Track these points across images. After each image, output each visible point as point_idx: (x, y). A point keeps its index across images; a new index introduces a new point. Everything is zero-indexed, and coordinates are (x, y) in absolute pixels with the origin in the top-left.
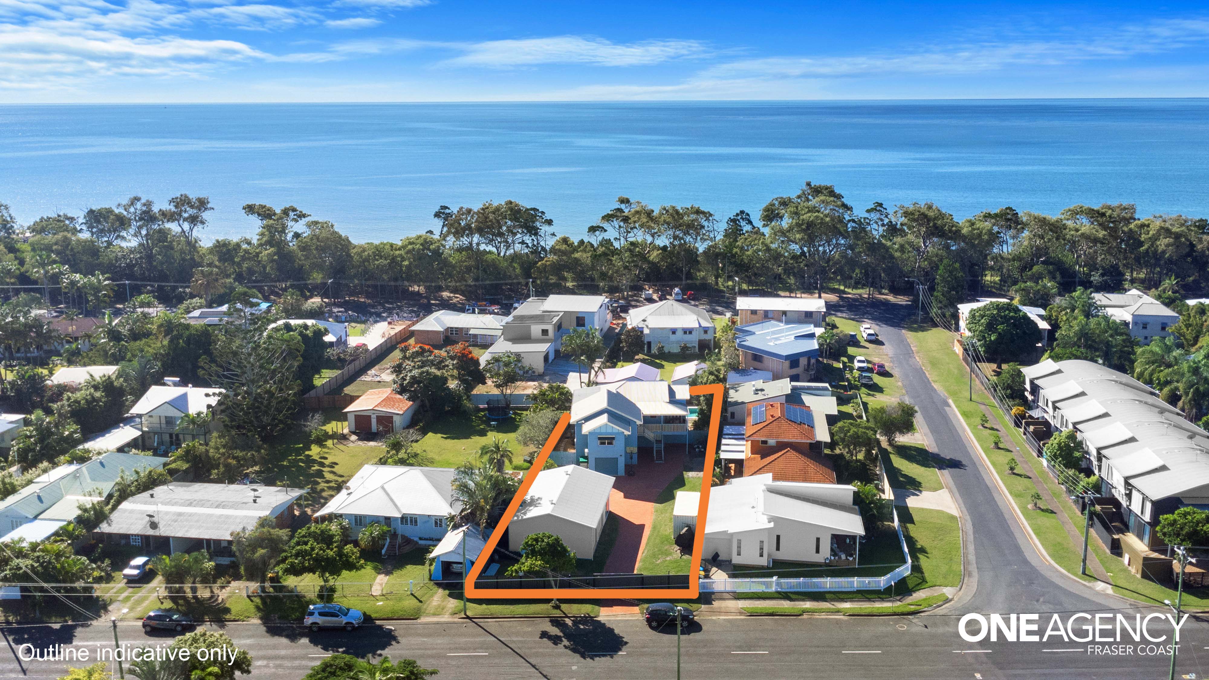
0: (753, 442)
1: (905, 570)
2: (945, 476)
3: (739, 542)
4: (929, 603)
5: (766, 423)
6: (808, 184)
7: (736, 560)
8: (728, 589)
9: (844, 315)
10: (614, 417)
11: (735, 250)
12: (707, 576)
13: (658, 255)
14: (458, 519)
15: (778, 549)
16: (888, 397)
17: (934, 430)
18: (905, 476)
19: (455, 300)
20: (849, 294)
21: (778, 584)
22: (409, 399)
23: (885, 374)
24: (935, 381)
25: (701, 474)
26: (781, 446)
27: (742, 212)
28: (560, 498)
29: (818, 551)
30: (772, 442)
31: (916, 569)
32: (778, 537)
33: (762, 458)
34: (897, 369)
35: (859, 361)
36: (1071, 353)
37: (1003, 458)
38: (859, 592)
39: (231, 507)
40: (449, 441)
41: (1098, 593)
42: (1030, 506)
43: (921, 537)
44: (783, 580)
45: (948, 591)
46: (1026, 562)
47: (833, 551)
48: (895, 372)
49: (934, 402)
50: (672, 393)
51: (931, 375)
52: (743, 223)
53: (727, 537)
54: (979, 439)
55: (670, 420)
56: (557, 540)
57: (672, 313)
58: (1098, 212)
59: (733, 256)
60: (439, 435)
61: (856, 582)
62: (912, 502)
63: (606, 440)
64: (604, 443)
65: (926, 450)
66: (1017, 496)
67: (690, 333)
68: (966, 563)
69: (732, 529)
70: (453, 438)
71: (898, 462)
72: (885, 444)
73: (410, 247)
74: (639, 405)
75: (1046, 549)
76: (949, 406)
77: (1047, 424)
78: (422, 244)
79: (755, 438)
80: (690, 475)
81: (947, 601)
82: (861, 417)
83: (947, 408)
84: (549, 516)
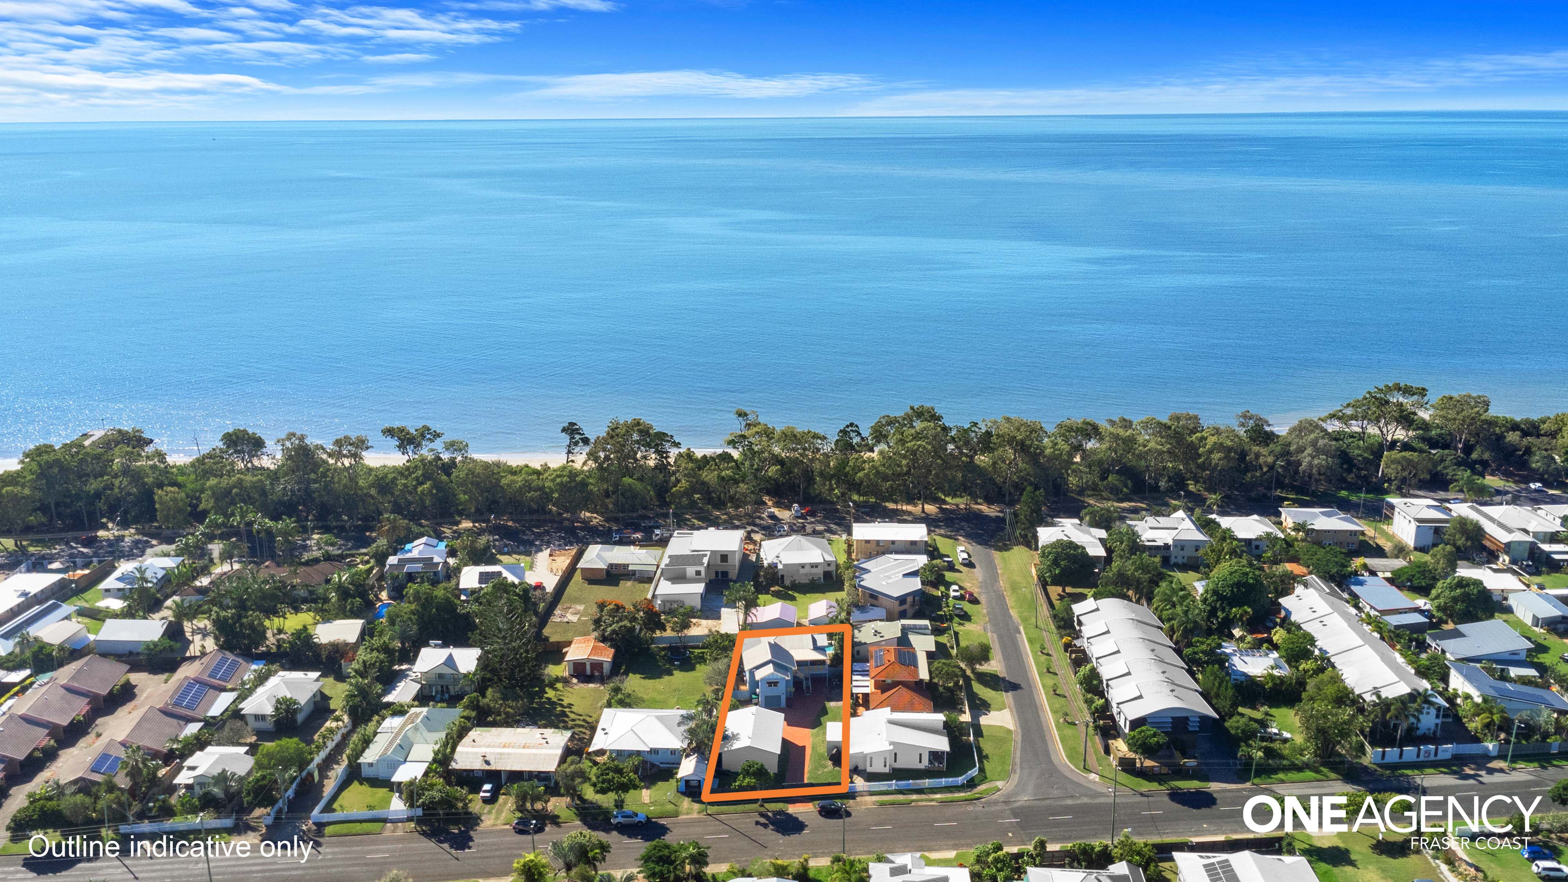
0: (875, 681)
1: (974, 772)
2: (1008, 697)
3: (871, 758)
4: (987, 792)
5: (884, 667)
6: (912, 408)
7: (869, 769)
8: (866, 789)
9: (942, 532)
10: (777, 666)
11: (847, 469)
12: (852, 782)
13: (777, 471)
14: (688, 751)
15: (895, 761)
16: (975, 625)
17: (1006, 658)
18: (980, 699)
19: (595, 522)
20: (948, 504)
21: (896, 785)
22: (611, 646)
23: (974, 601)
24: (1012, 608)
25: (840, 704)
26: (895, 684)
27: (852, 425)
28: (753, 733)
29: (920, 762)
30: (889, 681)
31: (982, 770)
32: (896, 754)
33: (882, 693)
34: (984, 596)
35: (954, 591)
36: (1110, 591)
37: (1050, 681)
38: (946, 787)
39: (533, 747)
40: (647, 681)
41: (1090, 781)
42: (1061, 720)
43: (987, 746)
44: (900, 783)
45: (1000, 784)
46: (1050, 761)
47: (930, 762)
48: (982, 599)
49: (1009, 630)
50: (814, 641)
51: (1010, 601)
52: (853, 435)
53: (864, 756)
54: (1037, 664)
55: (814, 663)
56: (762, 766)
57: (801, 549)
58: (1165, 425)
59: (846, 475)
60: (638, 676)
61: (943, 781)
62: (984, 720)
63: (771, 683)
64: (770, 686)
65: (997, 676)
66: (1054, 712)
67: (817, 567)
68: (1014, 764)
69: (867, 751)
70: (650, 678)
71: (978, 688)
72: (969, 672)
73: (558, 480)
74: (792, 652)
75: (1065, 752)
76: (1020, 633)
77: (1084, 652)
78: (568, 476)
79: (877, 678)
80: (831, 705)
81: (999, 790)
82: (953, 648)
83: (1018, 635)
84: (749, 747)
